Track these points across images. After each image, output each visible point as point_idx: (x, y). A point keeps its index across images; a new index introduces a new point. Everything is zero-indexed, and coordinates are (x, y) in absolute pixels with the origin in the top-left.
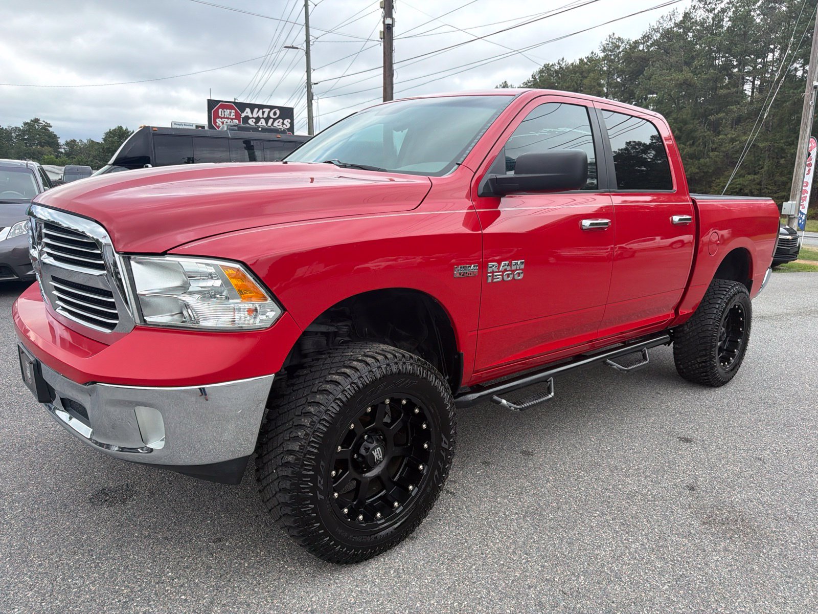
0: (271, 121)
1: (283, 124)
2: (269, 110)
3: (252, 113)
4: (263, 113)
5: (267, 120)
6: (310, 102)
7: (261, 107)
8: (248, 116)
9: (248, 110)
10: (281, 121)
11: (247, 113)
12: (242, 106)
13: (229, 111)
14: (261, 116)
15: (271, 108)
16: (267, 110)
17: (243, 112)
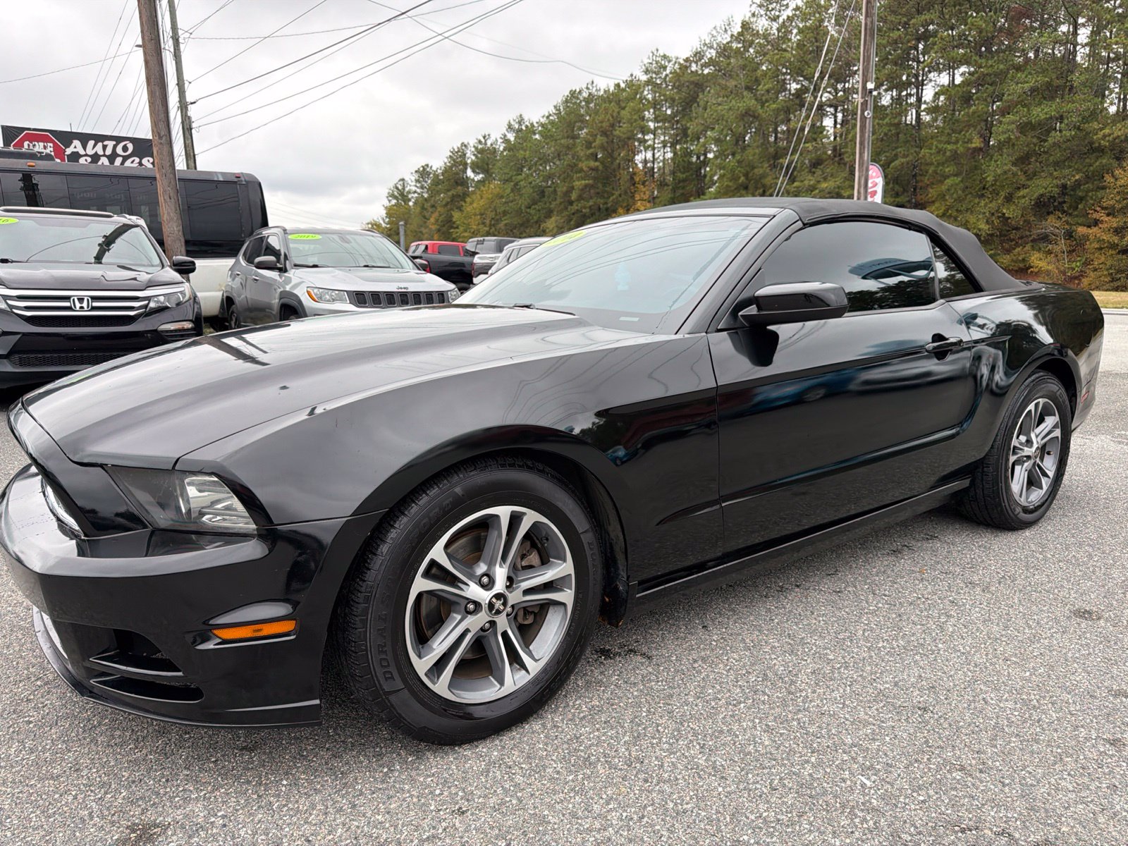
0: (118, 161)
1: (140, 164)
2: (114, 143)
3: (85, 148)
4: (105, 147)
5: (112, 158)
6: (187, 132)
7: (99, 138)
8: (78, 152)
9: (76, 143)
10: (137, 160)
11: (75, 147)
12: (66, 137)
13: (41, 144)
14: (101, 152)
15: (118, 140)
16: (110, 144)
17: (68, 146)
